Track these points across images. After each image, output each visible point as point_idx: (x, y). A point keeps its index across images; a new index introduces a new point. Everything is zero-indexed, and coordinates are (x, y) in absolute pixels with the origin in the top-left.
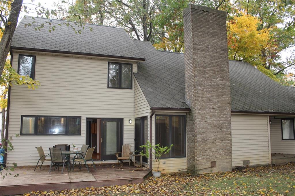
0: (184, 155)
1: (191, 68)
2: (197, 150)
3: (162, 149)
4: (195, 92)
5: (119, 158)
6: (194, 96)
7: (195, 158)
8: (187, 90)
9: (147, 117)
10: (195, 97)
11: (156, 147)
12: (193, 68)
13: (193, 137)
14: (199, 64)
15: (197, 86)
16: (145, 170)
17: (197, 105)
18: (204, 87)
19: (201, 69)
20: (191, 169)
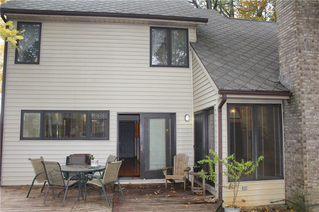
0: (281, 175)
1: (290, 18)
2: (308, 168)
3: (242, 166)
4: (300, 60)
5: (169, 177)
6: (299, 68)
7: (303, 182)
8: (283, 61)
9: (212, 108)
10: (301, 69)
11: (230, 161)
12: (295, 18)
13: (300, 144)
14: (306, 10)
15: (304, 49)
16: (210, 203)
17: (305, 84)
18: (316, 52)
19: (310, 19)
20: (295, 202)
